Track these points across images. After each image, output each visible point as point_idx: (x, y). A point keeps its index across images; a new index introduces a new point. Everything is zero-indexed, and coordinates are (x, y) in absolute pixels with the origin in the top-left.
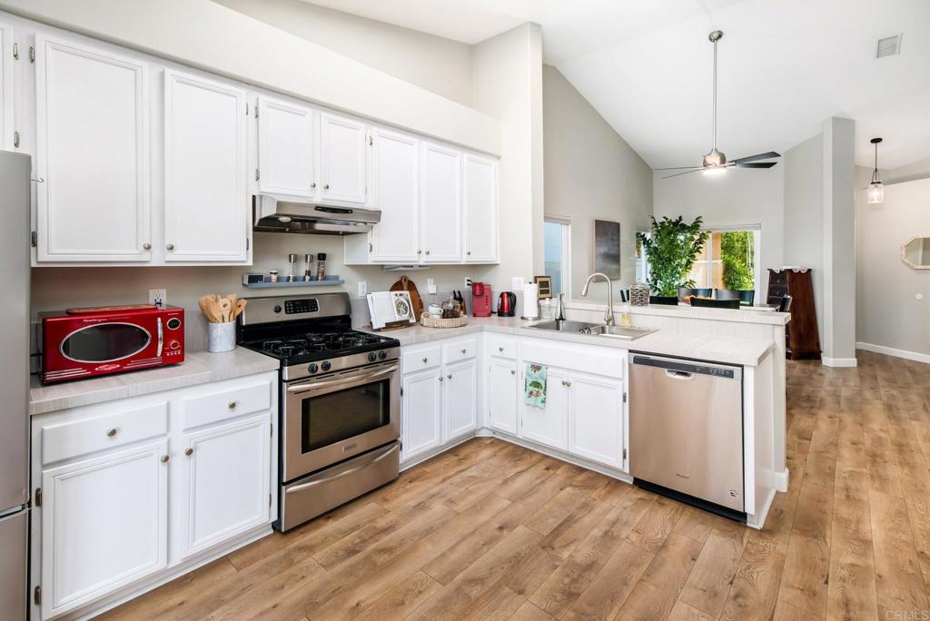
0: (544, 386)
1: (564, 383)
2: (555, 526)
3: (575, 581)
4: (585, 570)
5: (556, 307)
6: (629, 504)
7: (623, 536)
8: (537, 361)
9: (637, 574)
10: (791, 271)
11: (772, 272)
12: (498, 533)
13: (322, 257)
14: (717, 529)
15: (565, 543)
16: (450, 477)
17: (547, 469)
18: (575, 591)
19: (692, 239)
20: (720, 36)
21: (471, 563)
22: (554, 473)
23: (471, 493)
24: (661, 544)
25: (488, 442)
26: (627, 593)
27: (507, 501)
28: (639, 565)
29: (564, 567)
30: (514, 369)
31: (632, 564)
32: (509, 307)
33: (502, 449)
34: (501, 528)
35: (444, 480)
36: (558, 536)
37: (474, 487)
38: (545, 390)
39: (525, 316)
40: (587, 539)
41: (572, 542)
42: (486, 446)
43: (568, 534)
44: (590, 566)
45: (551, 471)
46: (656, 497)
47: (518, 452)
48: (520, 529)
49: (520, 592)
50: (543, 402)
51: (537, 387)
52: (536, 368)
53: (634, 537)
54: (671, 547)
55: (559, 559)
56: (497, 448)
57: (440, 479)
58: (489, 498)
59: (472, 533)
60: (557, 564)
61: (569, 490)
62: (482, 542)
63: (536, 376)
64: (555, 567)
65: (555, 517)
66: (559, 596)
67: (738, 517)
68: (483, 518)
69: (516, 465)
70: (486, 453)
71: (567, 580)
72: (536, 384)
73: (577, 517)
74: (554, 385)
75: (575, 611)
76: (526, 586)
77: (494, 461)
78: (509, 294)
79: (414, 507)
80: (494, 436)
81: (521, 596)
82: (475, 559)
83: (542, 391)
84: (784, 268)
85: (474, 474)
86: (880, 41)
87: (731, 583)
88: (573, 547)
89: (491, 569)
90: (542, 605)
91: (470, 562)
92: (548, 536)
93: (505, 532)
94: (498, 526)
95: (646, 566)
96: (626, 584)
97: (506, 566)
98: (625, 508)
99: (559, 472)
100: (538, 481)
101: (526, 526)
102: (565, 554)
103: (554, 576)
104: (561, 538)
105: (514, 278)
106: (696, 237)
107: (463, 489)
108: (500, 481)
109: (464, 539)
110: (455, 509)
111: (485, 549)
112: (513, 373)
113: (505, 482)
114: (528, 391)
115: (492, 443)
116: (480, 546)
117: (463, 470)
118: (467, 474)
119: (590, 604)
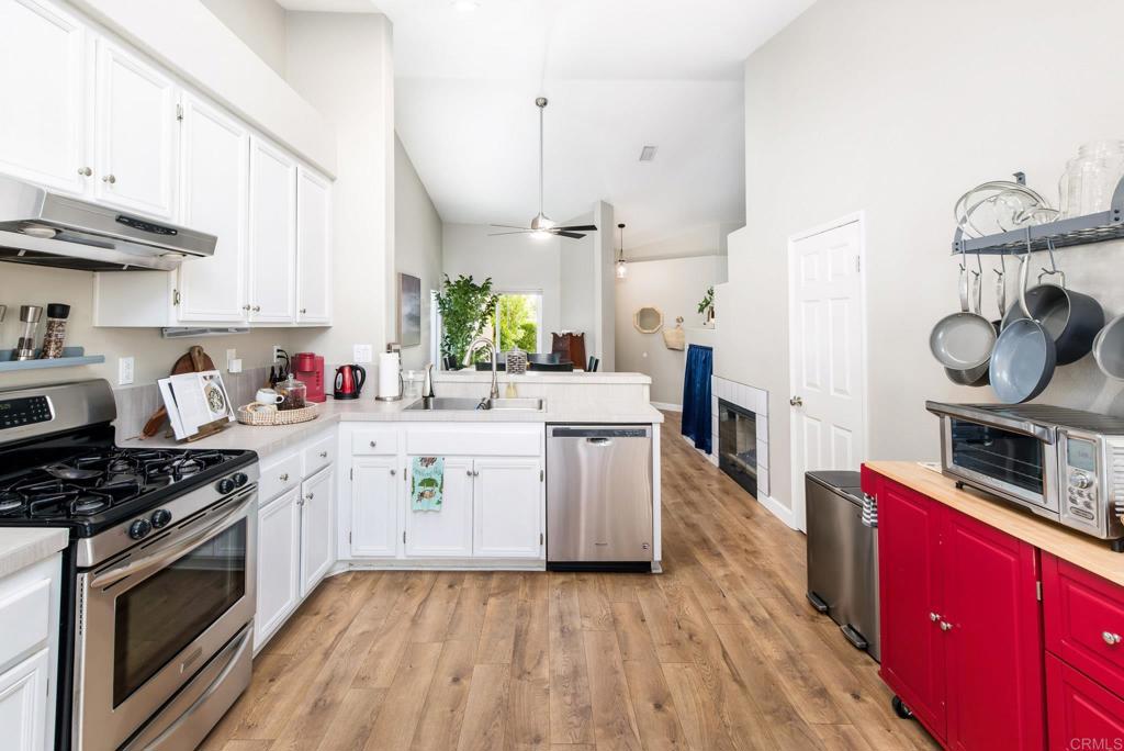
0: (439, 482)
1: (469, 474)
2: (511, 647)
3: (575, 695)
4: (575, 679)
5: (424, 382)
6: (558, 591)
7: (579, 627)
8: (429, 451)
9: (616, 656)
10: (571, 334)
11: (555, 335)
12: (456, 687)
13: (58, 311)
14: (637, 584)
15: (536, 662)
16: (332, 647)
17: (451, 586)
18: (584, 705)
19: (483, 301)
20: (545, 104)
21: (455, 741)
22: (463, 589)
23: (380, 655)
24: (611, 620)
25: (349, 579)
26: (624, 680)
27: (436, 645)
28: (612, 649)
29: (555, 686)
30: (394, 468)
31: (607, 650)
32: (352, 385)
33: (375, 582)
34: (456, 680)
35: (326, 655)
36: (522, 657)
37: (378, 644)
38: (442, 487)
39: (382, 396)
40: (551, 645)
41: (541, 657)
42: (350, 586)
43: (530, 650)
44: (576, 673)
45: (458, 588)
46: (574, 576)
47: (402, 579)
48: (479, 670)
49: (537, 740)
50: (439, 502)
51: (428, 486)
52: (428, 461)
53: (587, 623)
54: (620, 618)
55: (543, 681)
56: (368, 583)
57: (317, 657)
58: (411, 652)
59: (427, 704)
60: (546, 686)
61: (492, 601)
62: (448, 709)
63: (429, 471)
64: (547, 692)
65: (503, 638)
66: (575, 720)
67: (641, 568)
68: (424, 678)
69: (411, 597)
70: (358, 595)
71: (568, 699)
72: (430, 482)
73: (524, 628)
74: (454, 479)
75: (599, 726)
76: (537, 730)
77: (377, 601)
78: (354, 368)
79: (311, 713)
80: (351, 569)
81: (542, 744)
82: (457, 734)
83: (437, 489)
84: (566, 332)
85: (365, 627)
86: (645, 147)
87: (680, 627)
88: (545, 662)
89: (485, 734)
90: (568, 740)
91: (453, 742)
92: (513, 662)
93: (465, 682)
94: (450, 679)
95: (617, 645)
96: (616, 672)
97: (498, 720)
98: (558, 598)
99: (466, 584)
100: (453, 605)
101: (482, 663)
102: (545, 672)
103: (553, 702)
104: (527, 658)
105: (356, 347)
106: (488, 299)
107: (364, 656)
108: (406, 623)
109: (421, 718)
110: (375, 686)
111: (458, 715)
112: (393, 473)
113: (414, 621)
114: (416, 494)
115: (355, 579)
116: (449, 715)
117: (345, 629)
118: (354, 632)
119: (606, 710)
